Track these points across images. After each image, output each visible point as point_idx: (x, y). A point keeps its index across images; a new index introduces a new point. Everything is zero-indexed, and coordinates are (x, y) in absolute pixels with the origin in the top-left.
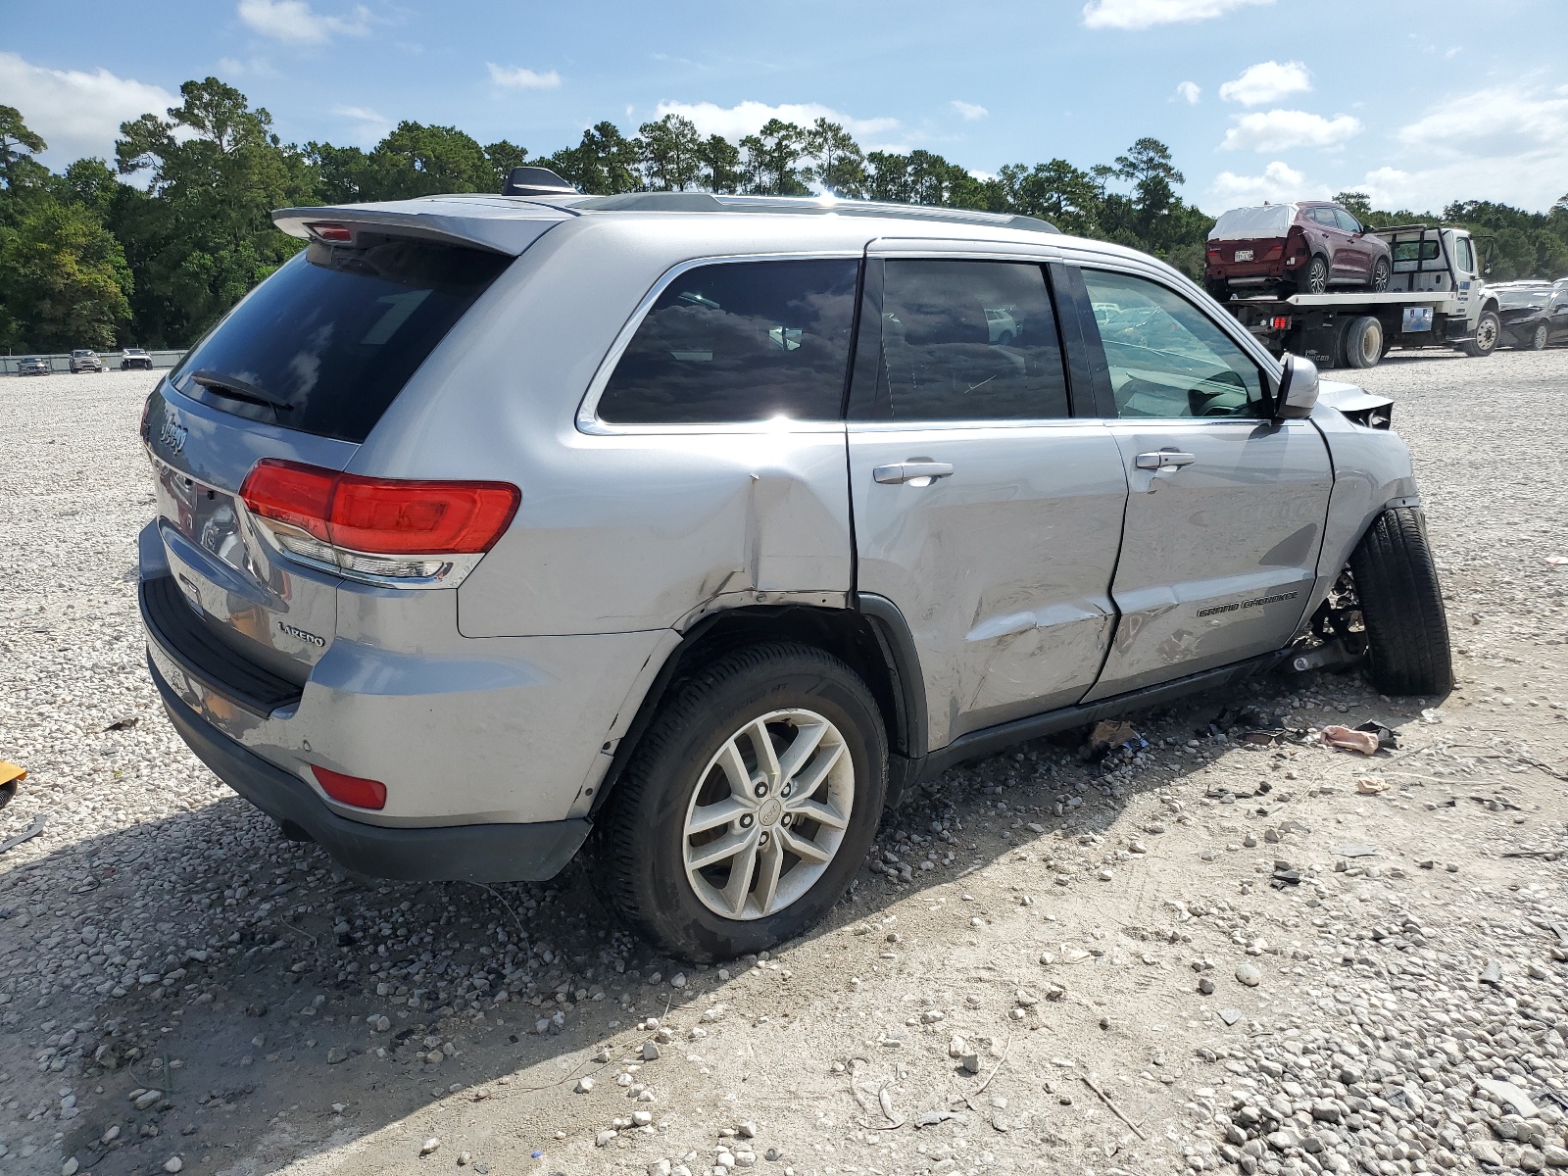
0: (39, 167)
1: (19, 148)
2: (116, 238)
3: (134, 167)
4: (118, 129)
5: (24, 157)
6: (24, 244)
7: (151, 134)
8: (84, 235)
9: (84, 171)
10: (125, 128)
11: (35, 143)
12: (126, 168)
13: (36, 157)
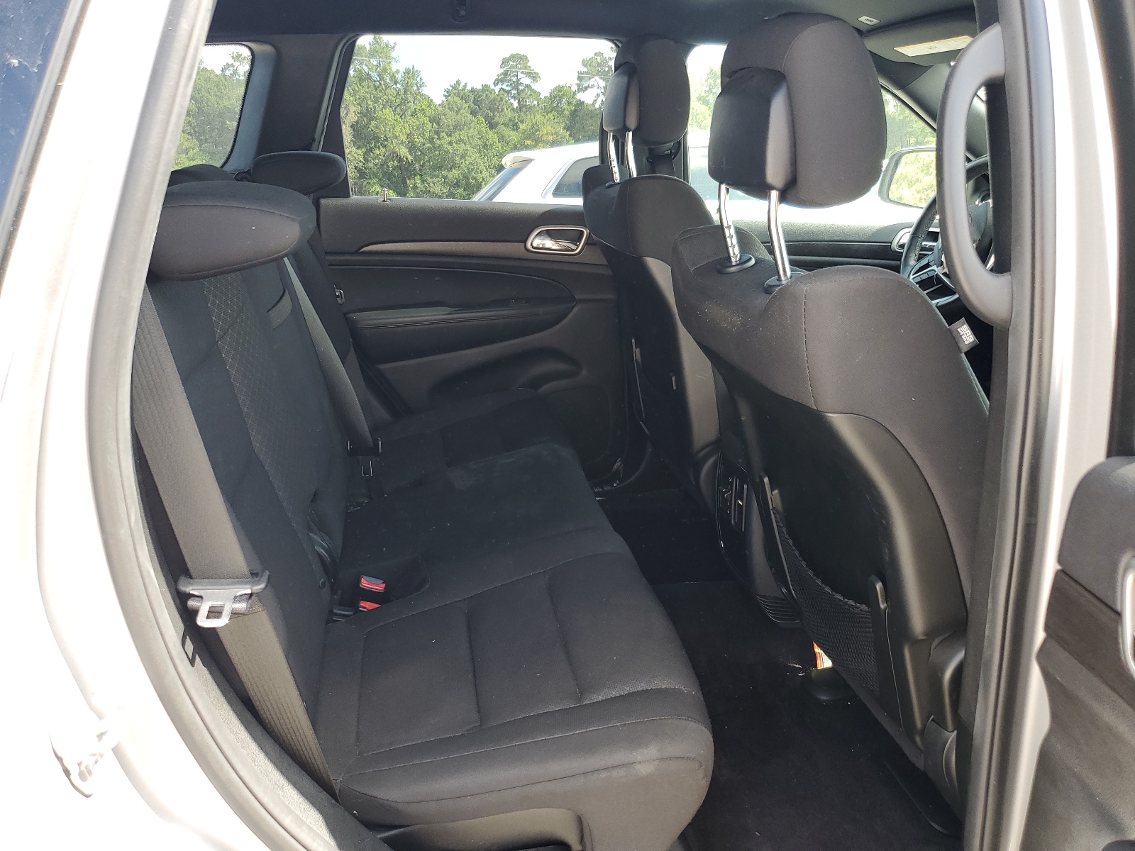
0: (535, 92)
1: (526, 80)
2: (570, 135)
3: (586, 88)
4: (580, 63)
5: (527, 86)
6: (518, 141)
7: (599, 65)
8: (552, 134)
9: (559, 93)
10: (584, 63)
11: (534, 76)
12: (582, 89)
13: (534, 86)
